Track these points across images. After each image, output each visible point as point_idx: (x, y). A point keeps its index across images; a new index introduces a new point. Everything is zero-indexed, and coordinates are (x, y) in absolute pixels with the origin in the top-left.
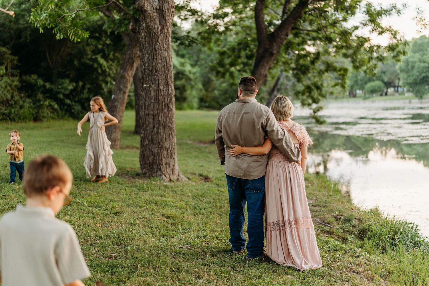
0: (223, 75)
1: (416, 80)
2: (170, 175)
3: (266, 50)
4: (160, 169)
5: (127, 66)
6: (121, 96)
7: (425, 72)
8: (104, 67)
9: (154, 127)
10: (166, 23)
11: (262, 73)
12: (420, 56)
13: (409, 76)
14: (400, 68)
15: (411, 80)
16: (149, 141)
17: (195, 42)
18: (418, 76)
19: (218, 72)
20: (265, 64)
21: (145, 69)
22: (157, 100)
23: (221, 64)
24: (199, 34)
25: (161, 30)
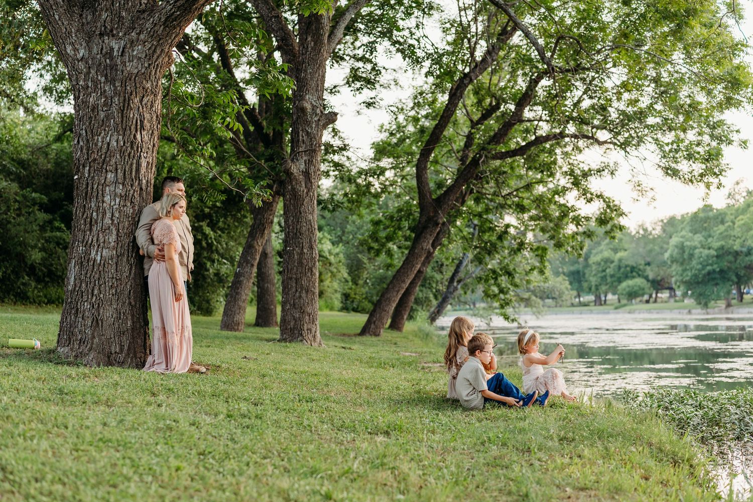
0: (378, 252)
1: (696, 276)
2: (311, 341)
3: (430, 219)
4: (301, 335)
5: (256, 233)
6: (247, 270)
7: (711, 265)
8: (211, 238)
9: (297, 291)
10: (312, 186)
11: (425, 247)
12: (702, 239)
13: (685, 270)
14: (671, 256)
15: (688, 276)
16: (291, 305)
17: (340, 207)
18: (699, 270)
19: (370, 249)
20: (428, 236)
21: (288, 232)
22: (300, 263)
23: (374, 236)
24: (346, 195)
25: (307, 193)
